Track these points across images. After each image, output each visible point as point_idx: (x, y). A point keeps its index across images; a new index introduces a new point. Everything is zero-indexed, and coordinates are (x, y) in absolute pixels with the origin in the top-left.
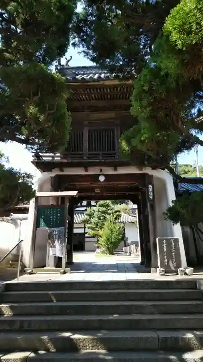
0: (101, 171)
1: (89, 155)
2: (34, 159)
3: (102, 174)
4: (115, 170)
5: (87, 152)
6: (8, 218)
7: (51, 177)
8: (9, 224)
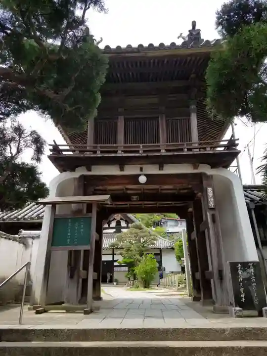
0: (141, 169)
1: (125, 147)
2: (51, 153)
3: (143, 173)
4: (161, 168)
5: (122, 144)
6: (17, 236)
7: (75, 178)
8: (16, 244)
